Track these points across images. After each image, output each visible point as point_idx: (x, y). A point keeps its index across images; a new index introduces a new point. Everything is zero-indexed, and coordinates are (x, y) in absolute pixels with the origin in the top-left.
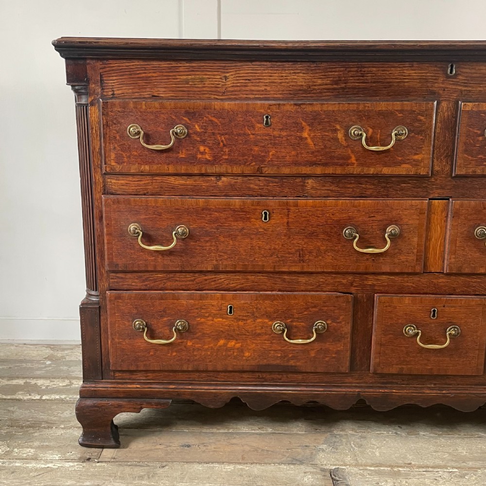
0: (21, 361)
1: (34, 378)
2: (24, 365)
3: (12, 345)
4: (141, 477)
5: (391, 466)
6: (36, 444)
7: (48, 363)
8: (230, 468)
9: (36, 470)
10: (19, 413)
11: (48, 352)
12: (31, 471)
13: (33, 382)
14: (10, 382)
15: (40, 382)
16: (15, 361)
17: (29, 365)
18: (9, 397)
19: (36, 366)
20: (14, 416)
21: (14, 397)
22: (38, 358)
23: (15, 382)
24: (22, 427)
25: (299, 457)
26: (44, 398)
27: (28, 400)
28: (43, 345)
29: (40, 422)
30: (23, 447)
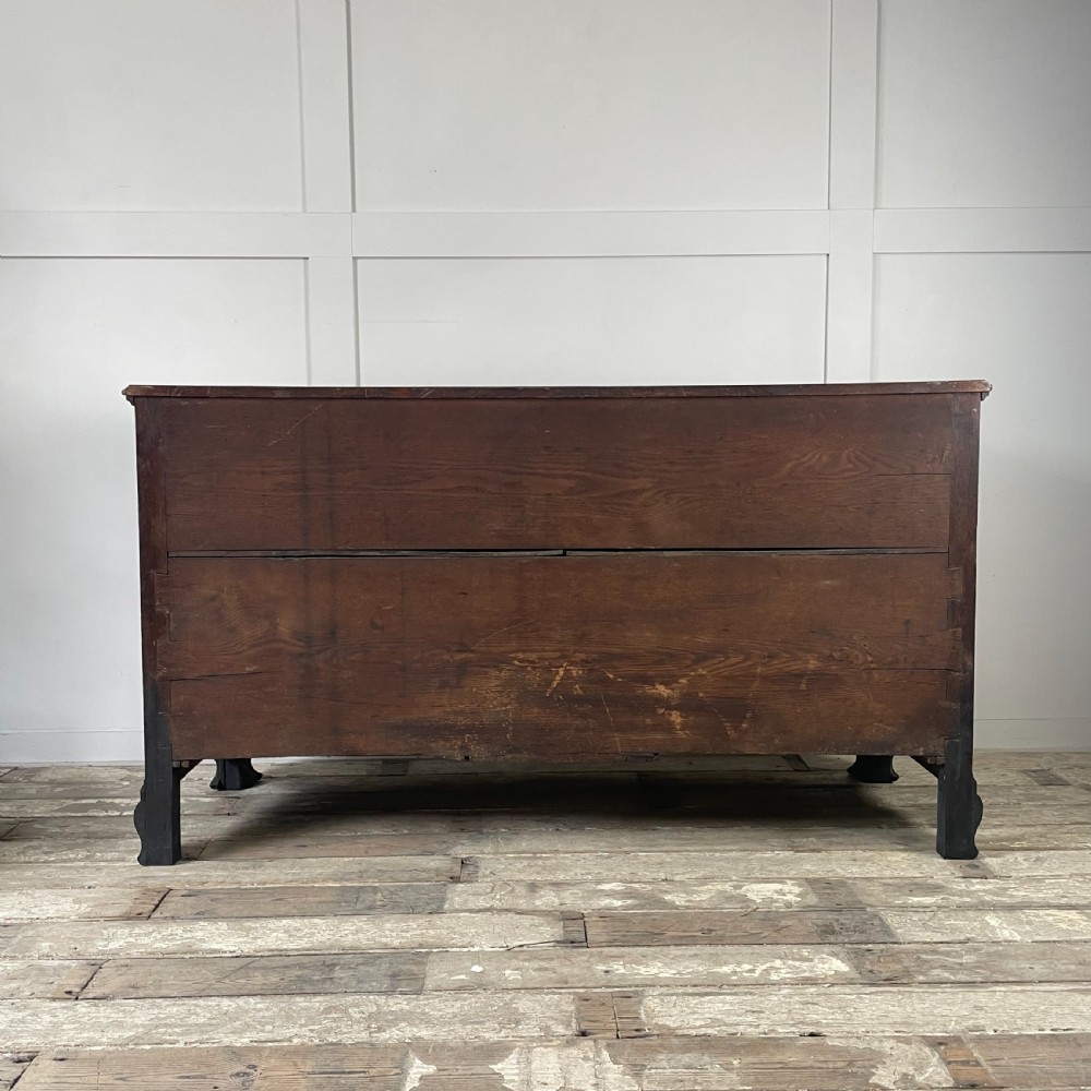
0: (88, 783)
1: (109, 798)
2: (94, 786)
3: (73, 768)
4: (247, 868)
5: (534, 853)
6: (122, 849)
7: (126, 783)
8: (346, 859)
9: (125, 867)
10: (94, 827)
11: (124, 773)
12: (120, 867)
13: (109, 801)
14: (78, 802)
15: (117, 801)
16: (81, 783)
17: (101, 786)
18: (80, 815)
19: (109, 786)
20: (90, 829)
21: (85, 814)
22: (110, 780)
23: (84, 801)
24: (102, 838)
25: (432, 850)
26: (125, 814)
27: (104, 817)
28: (116, 767)
29: (125, 833)
30: (105, 852)
